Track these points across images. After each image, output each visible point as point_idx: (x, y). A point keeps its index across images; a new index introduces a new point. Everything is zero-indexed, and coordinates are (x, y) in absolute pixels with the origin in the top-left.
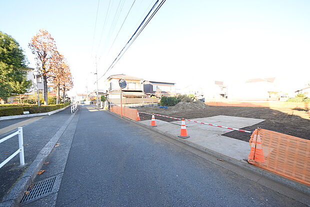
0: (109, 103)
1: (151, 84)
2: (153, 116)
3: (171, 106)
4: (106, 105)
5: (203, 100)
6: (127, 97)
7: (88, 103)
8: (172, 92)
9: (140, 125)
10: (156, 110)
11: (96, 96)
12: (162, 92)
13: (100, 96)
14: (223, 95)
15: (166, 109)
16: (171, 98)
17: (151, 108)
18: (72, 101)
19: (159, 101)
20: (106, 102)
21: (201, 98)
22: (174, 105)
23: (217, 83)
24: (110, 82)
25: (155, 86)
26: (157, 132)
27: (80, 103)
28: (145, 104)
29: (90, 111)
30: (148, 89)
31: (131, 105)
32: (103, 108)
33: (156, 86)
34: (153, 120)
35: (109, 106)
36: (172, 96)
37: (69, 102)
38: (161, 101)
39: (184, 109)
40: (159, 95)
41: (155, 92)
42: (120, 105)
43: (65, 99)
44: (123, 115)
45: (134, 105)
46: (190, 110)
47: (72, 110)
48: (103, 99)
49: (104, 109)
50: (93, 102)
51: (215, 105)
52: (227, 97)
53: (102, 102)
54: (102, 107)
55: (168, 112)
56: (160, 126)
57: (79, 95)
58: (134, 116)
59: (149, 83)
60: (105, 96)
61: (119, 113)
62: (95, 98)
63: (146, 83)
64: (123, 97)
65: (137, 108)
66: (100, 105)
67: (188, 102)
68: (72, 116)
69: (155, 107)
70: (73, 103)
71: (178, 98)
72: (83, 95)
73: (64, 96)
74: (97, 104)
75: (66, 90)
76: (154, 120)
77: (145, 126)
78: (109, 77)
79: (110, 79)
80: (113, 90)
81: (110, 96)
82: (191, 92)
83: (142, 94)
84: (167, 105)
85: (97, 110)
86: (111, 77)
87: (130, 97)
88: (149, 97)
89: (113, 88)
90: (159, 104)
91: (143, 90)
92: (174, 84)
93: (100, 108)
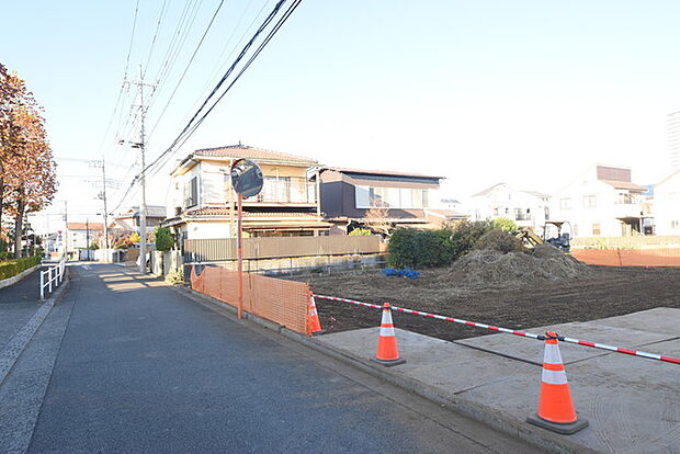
0: (186, 256)
1: (349, 180)
2: (387, 317)
3: (429, 266)
4: (174, 265)
5: (562, 242)
6: (256, 232)
7: (104, 255)
8: (433, 212)
9: (329, 353)
10: (375, 283)
11: (136, 228)
12: (393, 212)
13: (153, 230)
14: (633, 223)
15: (416, 282)
16: (429, 235)
17: (353, 274)
18: (46, 251)
19: (383, 246)
20: (174, 253)
21: (553, 233)
22: (442, 263)
23: (605, 173)
24: (190, 176)
25: (362, 188)
27: (76, 257)
28: (326, 260)
29: (116, 287)
30: (339, 200)
31: (273, 265)
32: (162, 278)
33: (367, 188)
34: (384, 332)
35: (188, 270)
36: (434, 226)
37: (35, 252)
38: (393, 248)
39: (488, 278)
40: (381, 223)
41: (363, 212)
42: (230, 267)
43: (24, 243)
44: (246, 306)
45: (285, 264)
46: (517, 283)
47: (42, 287)
48: (164, 243)
49: (168, 282)
50: (125, 252)
51: (615, 262)
52: (649, 230)
53: (157, 255)
54: (158, 272)
55: (426, 295)
56: (419, 359)
57: (75, 228)
58: (295, 309)
59: (339, 178)
60: (173, 231)
61: (228, 296)
62: (133, 239)
63: (328, 178)
64: (245, 235)
65: (296, 275)
66: (149, 263)
67: (505, 249)
68: (44, 310)
69: (368, 270)
70: (53, 259)
71: (457, 236)
72: (87, 229)
73: (20, 229)
74: (139, 262)
75: (27, 208)
76: (391, 332)
77: (348, 360)
78: (190, 156)
79: (192, 162)
80: (203, 206)
81: (190, 228)
82: (502, 211)
83: (316, 220)
84: (415, 262)
85: (139, 285)
86: (195, 157)
87: (269, 232)
88: (340, 232)
89: (206, 199)
90: (382, 258)
91: (318, 205)
92: (437, 179)
93: (152, 276)
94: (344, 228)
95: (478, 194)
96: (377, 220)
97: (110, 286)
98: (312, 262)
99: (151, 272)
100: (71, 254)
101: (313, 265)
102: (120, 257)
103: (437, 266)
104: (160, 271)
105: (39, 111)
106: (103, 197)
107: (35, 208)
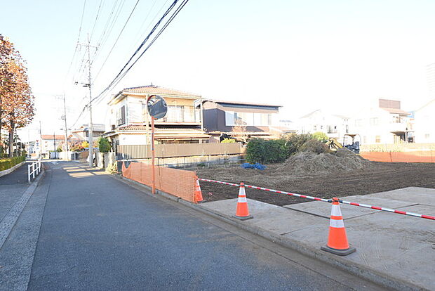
0: (119, 156)
1: (221, 108)
2: (242, 191)
3: (271, 162)
4: (111, 161)
5: (354, 147)
6: (162, 141)
7: (66, 156)
8: (274, 128)
9: (207, 213)
10: (237, 172)
11: (85, 138)
12: (249, 128)
13: (97, 139)
14: (402, 135)
15: (262, 172)
16: (271, 143)
17: (224, 167)
18: (28, 153)
19: (242, 150)
20: (111, 154)
21: (349, 141)
22: (279, 160)
23: (384, 103)
24: (121, 105)
25: (230, 113)
26: (256, 234)
27: (47, 157)
28: (207, 159)
29: (75, 175)
30: (215, 121)
31: (174, 162)
32: (103, 170)
33: (233, 113)
35: (120, 165)
36: (275, 137)
37: (22, 153)
38: (249, 151)
39: (307, 169)
40: (242, 135)
41: (230, 128)
42: (147, 162)
43: (14, 148)
44: (157, 186)
45: (181, 161)
46: (326, 173)
47: (29, 174)
48: (104, 148)
49: (107, 172)
50: (79, 154)
51: (388, 160)
52: (411, 140)
53: (100, 155)
54: (100, 166)
55: (267, 179)
56: (261, 216)
57: (46, 138)
58: (187, 188)
59: (215, 106)
60: (110, 140)
61: (146, 181)
62: (84, 145)
63: (208, 106)
64: (156, 142)
65: (188, 167)
66: (95, 160)
67: (318, 151)
68: (31, 189)
69: (233, 165)
70: (32, 158)
71: (289, 143)
72: (55, 138)
73: (12, 138)
74: (88, 160)
75: (16, 125)
77: (219, 217)
78: (121, 93)
79: (122, 96)
80: (129, 124)
81: (120, 138)
82: (318, 127)
83: (200, 133)
84: (263, 160)
85: (90, 174)
86: (124, 93)
87: (171, 141)
88: (215, 141)
89: (130, 119)
90: (242, 157)
91: (202, 124)
92: (278, 107)
93: (97, 168)
94: (218, 138)
95: (304, 117)
96: (238, 133)
97: (71, 175)
98: (198, 160)
99: (96, 166)
100: (44, 155)
101: (199, 161)
102: (76, 156)
103: (276, 162)
104: (102, 165)
105: (23, 63)
106: (64, 118)
107: (21, 125)
